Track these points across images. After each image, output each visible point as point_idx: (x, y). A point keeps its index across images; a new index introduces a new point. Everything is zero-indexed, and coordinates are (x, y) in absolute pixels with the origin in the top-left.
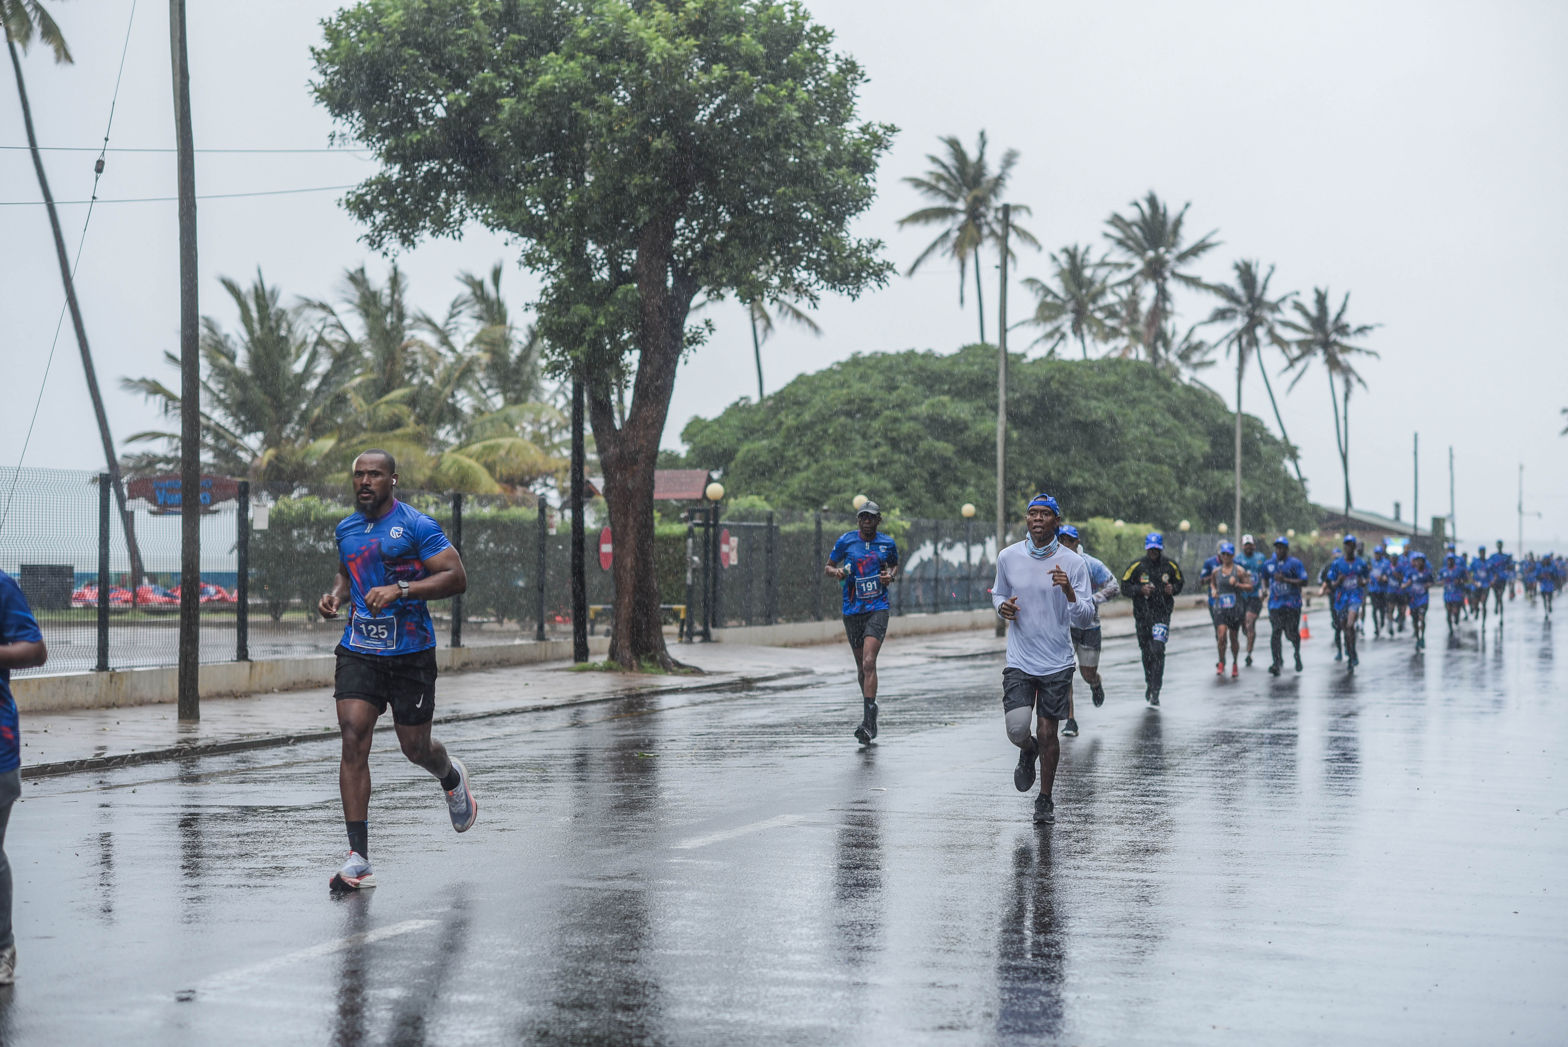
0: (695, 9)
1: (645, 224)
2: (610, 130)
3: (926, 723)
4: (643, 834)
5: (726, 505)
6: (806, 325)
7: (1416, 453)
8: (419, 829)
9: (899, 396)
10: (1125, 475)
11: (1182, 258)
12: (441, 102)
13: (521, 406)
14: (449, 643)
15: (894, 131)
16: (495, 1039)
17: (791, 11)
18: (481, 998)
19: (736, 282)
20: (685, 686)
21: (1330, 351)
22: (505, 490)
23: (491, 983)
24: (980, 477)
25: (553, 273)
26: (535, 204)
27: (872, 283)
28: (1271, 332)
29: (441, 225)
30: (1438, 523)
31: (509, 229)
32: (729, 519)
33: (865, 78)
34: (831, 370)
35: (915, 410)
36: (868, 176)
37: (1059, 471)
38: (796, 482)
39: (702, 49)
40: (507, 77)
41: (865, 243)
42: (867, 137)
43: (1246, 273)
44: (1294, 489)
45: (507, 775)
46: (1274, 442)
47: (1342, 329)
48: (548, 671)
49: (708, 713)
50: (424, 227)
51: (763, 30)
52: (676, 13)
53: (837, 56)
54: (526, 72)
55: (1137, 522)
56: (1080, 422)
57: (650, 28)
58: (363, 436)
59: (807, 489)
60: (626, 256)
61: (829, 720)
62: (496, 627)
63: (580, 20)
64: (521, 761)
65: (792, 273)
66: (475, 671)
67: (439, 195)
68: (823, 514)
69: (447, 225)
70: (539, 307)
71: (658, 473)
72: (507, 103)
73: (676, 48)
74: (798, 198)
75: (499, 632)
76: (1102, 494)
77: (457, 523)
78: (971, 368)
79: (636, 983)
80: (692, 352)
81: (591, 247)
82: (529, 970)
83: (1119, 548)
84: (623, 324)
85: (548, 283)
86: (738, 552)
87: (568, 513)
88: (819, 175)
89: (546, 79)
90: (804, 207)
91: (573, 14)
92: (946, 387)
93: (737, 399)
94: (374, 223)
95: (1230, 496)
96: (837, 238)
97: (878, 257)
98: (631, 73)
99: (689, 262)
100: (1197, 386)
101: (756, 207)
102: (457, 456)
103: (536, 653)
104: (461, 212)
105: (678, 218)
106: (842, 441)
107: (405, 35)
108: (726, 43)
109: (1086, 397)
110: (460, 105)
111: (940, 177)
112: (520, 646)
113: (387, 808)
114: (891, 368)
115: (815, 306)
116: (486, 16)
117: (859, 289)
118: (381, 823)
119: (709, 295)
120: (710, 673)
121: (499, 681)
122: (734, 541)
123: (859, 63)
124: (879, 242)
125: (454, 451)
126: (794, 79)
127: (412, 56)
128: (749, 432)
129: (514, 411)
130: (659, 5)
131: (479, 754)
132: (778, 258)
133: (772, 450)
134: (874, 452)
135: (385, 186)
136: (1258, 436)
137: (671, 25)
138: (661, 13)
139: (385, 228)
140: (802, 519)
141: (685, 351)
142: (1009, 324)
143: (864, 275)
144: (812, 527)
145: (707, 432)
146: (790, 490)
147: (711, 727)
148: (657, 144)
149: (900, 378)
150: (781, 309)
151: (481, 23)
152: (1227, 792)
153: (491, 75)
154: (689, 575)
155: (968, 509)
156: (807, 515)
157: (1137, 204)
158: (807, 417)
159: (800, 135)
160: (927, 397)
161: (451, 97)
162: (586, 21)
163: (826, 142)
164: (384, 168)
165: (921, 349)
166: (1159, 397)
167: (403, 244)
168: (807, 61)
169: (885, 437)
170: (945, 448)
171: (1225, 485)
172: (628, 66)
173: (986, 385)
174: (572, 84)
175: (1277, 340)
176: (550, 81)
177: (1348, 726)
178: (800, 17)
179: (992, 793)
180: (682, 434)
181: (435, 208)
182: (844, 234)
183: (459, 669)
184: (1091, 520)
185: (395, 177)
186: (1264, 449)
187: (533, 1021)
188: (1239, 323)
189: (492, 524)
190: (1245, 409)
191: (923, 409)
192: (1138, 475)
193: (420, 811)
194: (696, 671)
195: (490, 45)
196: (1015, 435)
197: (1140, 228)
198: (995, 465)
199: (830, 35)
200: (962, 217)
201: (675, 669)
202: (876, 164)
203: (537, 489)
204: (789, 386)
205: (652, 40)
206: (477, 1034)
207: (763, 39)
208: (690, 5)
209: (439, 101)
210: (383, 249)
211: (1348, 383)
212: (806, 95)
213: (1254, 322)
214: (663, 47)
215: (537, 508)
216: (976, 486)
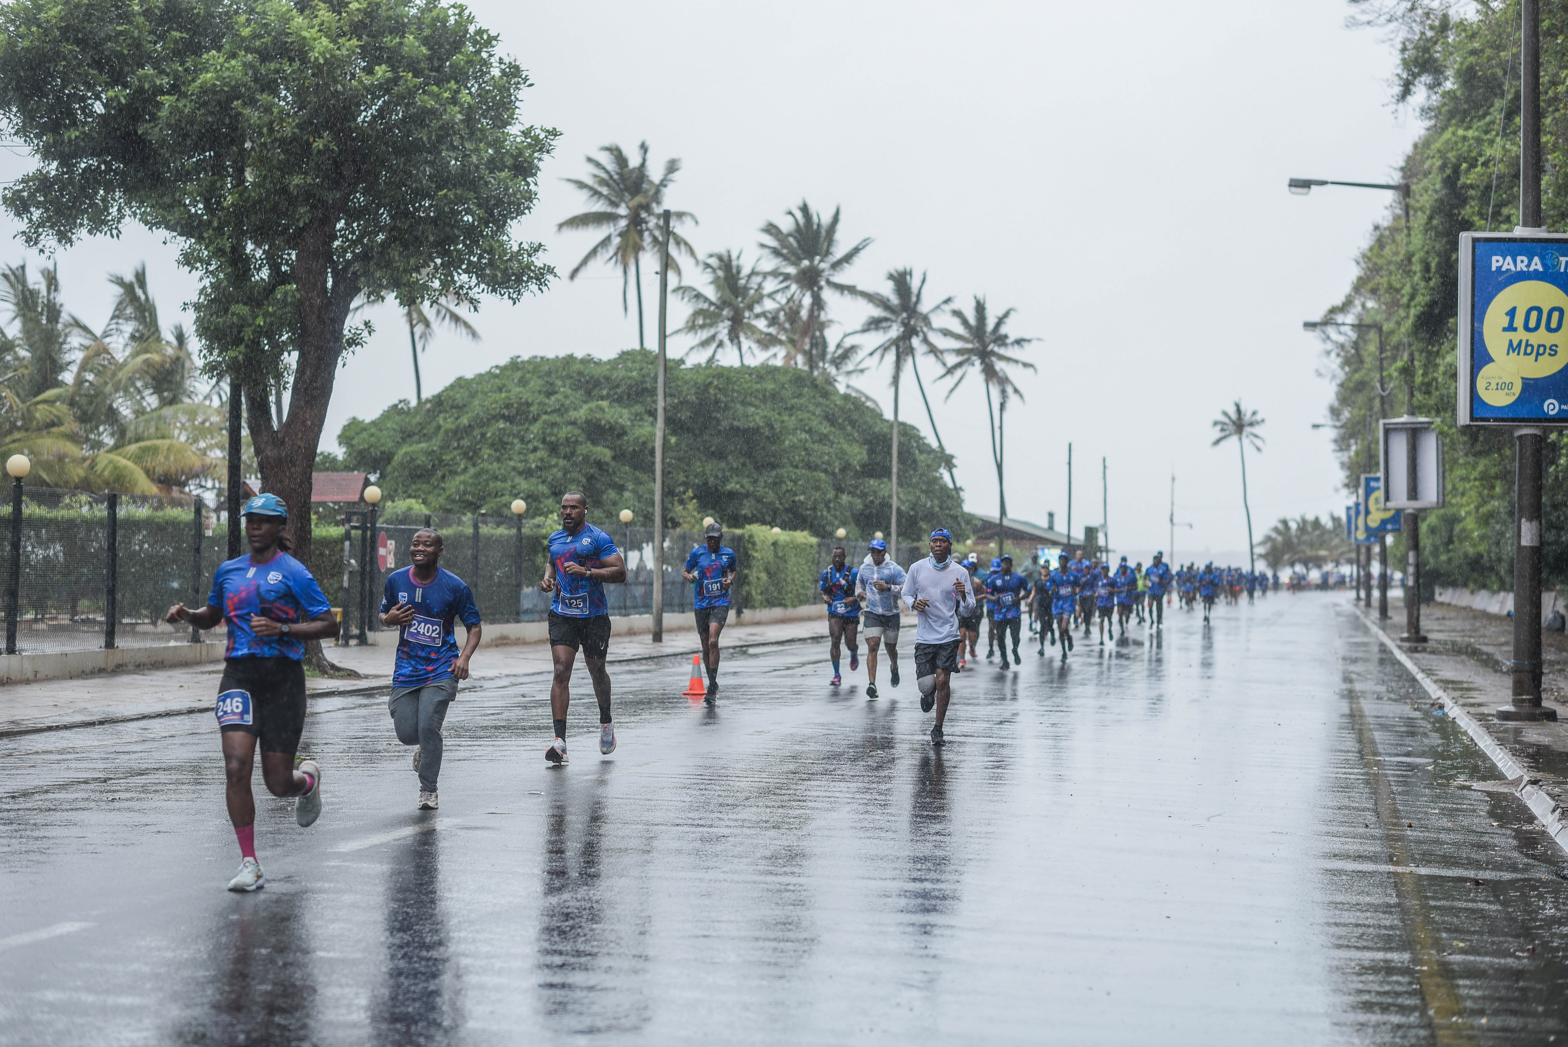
0: (358, 10)
1: (305, 224)
2: (271, 130)
3: (582, 727)
4: (300, 838)
5: (384, 507)
6: (464, 331)
7: (1069, 464)
8: (74, 831)
9: (558, 400)
10: (782, 482)
11: (836, 266)
12: (100, 99)
13: (174, 407)
14: (103, 644)
15: (556, 135)
16: (153, 1042)
17: (455, 15)
18: (137, 1001)
19: (395, 284)
20: (341, 689)
21: (987, 360)
22: (161, 490)
23: (148, 986)
24: (639, 482)
25: (212, 272)
26: (194, 203)
27: (533, 287)
28: (925, 340)
29: (99, 223)
30: (1091, 532)
31: (168, 227)
32: (386, 522)
33: (528, 83)
34: (489, 373)
35: (573, 415)
36: (529, 180)
37: (716, 477)
38: (454, 485)
39: (365, 51)
40: (168, 75)
41: (525, 246)
42: (529, 140)
43: (901, 280)
44: (950, 497)
45: (162, 777)
46: (931, 451)
47: (1001, 340)
48: (203, 673)
49: (364, 717)
50: (81, 225)
51: (427, 32)
52: (340, 13)
53: (501, 59)
54: (186, 70)
55: (795, 528)
56: (738, 428)
57: (312, 28)
58: (17, 435)
59: (465, 493)
60: (285, 256)
61: (489, 723)
62: (150, 628)
63: (243, 18)
64: (174, 763)
65: (452, 277)
66: (129, 672)
67: (96, 193)
68: (480, 518)
69: (104, 222)
70: (197, 307)
71: (315, 475)
72: (167, 100)
73: (339, 49)
74: (460, 200)
75: (154, 634)
76: (759, 500)
77: (112, 523)
78: (629, 374)
79: (293, 985)
80: (351, 353)
81: (250, 246)
82: (186, 973)
83: (776, 556)
84: (282, 325)
85: (207, 282)
86: (395, 555)
87: (224, 515)
88: (481, 178)
89: (208, 76)
90: (464, 209)
91: (236, 12)
92: (605, 392)
93: (396, 402)
94: (31, 220)
95: (886, 505)
96: (498, 241)
97: (539, 260)
98: (293, 72)
99: (349, 263)
100: (854, 394)
101: (417, 210)
102: (112, 456)
103: (190, 656)
104: (119, 210)
105: (339, 220)
106: (501, 445)
107: (65, 31)
108: (389, 45)
109: (744, 403)
110: (119, 102)
111: (602, 182)
112: (175, 647)
113: (41, 810)
114: (549, 373)
115: (476, 309)
116: (147, 13)
117: (519, 293)
118: (35, 825)
119: (369, 297)
120: (366, 677)
121: (154, 683)
122: (391, 544)
123: (522, 67)
124: (540, 245)
125: (110, 451)
126: (457, 82)
127: (71, 51)
128: (407, 436)
129: (168, 411)
130: (322, 5)
131: (133, 756)
132: (439, 261)
133: (430, 453)
134: (532, 457)
135: (42, 182)
136: (915, 445)
137: (334, 25)
138: (324, 14)
139: (41, 224)
140: (460, 523)
141: (344, 353)
142: (669, 331)
143: (525, 279)
144: (469, 531)
145: (365, 435)
146: (448, 493)
147: (367, 730)
148: (319, 144)
149: (559, 383)
150: (438, 312)
151: (141, 19)
152: (884, 798)
153: (152, 72)
154: (346, 578)
155: (626, 515)
156: (464, 519)
157: (790, 213)
158: (465, 421)
159: (462, 138)
160: (585, 402)
161: (111, 93)
162: (248, 20)
163: (489, 145)
164: (42, 164)
165: (579, 354)
166: (818, 405)
167: (60, 241)
168: (470, 62)
169: (544, 441)
170: (604, 453)
171: (881, 494)
172: (290, 65)
173: (645, 390)
174: (233, 83)
175: (933, 350)
176: (211, 78)
177: (1003, 733)
178: (464, 20)
179: (649, 797)
180: (339, 437)
181: (93, 205)
182: (505, 238)
183: (113, 671)
184: (748, 527)
185: (53, 173)
186: (921, 458)
187: (190, 1024)
188: (895, 331)
189: (147, 524)
190: (901, 418)
191: (581, 413)
192: (795, 482)
193: (74, 813)
194: (352, 674)
195: (150, 42)
196: (673, 440)
197: (795, 238)
198: (653, 472)
199: (495, 38)
200: (623, 223)
201: (332, 672)
202: (538, 169)
203: (192, 489)
204: (446, 389)
205: (315, 40)
206: (135, 1036)
207: (425, 41)
208: (354, 6)
209: (98, 97)
210: (40, 246)
211: (1003, 392)
212: (469, 98)
213: (910, 332)
214: (326, 47)
215: (193, 509)
216: (634, 491)
